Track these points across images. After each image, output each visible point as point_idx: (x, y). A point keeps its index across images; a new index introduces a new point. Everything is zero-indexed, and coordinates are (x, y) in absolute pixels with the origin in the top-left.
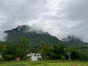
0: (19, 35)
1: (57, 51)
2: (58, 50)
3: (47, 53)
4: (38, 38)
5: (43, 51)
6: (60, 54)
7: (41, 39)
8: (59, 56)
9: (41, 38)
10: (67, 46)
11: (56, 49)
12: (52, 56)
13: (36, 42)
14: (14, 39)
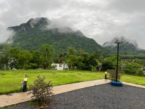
0: (33, 34)
1: (87, 61)
2: (88, 59)
3: (75, 63)
4: (63, 41)
5: (70, 60)
6: (90, 65)
7: (68, 43)
8: (89, 66)
9: (68, 41)
10: (111, 55)
11: (85, 59)
12: (80, 66)
13: (60, 47)
14: (25, 41)
